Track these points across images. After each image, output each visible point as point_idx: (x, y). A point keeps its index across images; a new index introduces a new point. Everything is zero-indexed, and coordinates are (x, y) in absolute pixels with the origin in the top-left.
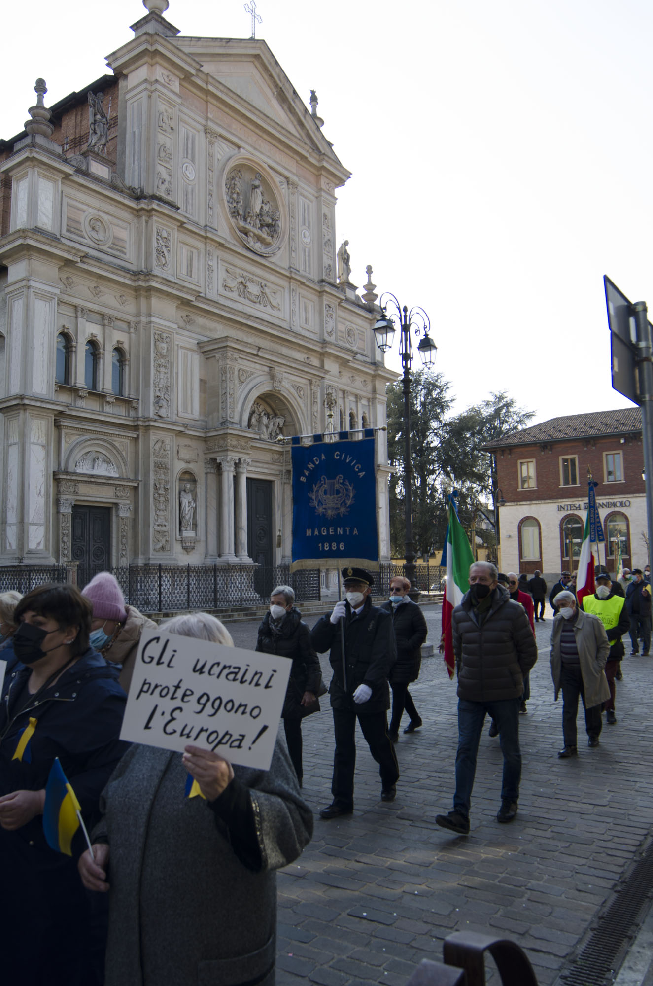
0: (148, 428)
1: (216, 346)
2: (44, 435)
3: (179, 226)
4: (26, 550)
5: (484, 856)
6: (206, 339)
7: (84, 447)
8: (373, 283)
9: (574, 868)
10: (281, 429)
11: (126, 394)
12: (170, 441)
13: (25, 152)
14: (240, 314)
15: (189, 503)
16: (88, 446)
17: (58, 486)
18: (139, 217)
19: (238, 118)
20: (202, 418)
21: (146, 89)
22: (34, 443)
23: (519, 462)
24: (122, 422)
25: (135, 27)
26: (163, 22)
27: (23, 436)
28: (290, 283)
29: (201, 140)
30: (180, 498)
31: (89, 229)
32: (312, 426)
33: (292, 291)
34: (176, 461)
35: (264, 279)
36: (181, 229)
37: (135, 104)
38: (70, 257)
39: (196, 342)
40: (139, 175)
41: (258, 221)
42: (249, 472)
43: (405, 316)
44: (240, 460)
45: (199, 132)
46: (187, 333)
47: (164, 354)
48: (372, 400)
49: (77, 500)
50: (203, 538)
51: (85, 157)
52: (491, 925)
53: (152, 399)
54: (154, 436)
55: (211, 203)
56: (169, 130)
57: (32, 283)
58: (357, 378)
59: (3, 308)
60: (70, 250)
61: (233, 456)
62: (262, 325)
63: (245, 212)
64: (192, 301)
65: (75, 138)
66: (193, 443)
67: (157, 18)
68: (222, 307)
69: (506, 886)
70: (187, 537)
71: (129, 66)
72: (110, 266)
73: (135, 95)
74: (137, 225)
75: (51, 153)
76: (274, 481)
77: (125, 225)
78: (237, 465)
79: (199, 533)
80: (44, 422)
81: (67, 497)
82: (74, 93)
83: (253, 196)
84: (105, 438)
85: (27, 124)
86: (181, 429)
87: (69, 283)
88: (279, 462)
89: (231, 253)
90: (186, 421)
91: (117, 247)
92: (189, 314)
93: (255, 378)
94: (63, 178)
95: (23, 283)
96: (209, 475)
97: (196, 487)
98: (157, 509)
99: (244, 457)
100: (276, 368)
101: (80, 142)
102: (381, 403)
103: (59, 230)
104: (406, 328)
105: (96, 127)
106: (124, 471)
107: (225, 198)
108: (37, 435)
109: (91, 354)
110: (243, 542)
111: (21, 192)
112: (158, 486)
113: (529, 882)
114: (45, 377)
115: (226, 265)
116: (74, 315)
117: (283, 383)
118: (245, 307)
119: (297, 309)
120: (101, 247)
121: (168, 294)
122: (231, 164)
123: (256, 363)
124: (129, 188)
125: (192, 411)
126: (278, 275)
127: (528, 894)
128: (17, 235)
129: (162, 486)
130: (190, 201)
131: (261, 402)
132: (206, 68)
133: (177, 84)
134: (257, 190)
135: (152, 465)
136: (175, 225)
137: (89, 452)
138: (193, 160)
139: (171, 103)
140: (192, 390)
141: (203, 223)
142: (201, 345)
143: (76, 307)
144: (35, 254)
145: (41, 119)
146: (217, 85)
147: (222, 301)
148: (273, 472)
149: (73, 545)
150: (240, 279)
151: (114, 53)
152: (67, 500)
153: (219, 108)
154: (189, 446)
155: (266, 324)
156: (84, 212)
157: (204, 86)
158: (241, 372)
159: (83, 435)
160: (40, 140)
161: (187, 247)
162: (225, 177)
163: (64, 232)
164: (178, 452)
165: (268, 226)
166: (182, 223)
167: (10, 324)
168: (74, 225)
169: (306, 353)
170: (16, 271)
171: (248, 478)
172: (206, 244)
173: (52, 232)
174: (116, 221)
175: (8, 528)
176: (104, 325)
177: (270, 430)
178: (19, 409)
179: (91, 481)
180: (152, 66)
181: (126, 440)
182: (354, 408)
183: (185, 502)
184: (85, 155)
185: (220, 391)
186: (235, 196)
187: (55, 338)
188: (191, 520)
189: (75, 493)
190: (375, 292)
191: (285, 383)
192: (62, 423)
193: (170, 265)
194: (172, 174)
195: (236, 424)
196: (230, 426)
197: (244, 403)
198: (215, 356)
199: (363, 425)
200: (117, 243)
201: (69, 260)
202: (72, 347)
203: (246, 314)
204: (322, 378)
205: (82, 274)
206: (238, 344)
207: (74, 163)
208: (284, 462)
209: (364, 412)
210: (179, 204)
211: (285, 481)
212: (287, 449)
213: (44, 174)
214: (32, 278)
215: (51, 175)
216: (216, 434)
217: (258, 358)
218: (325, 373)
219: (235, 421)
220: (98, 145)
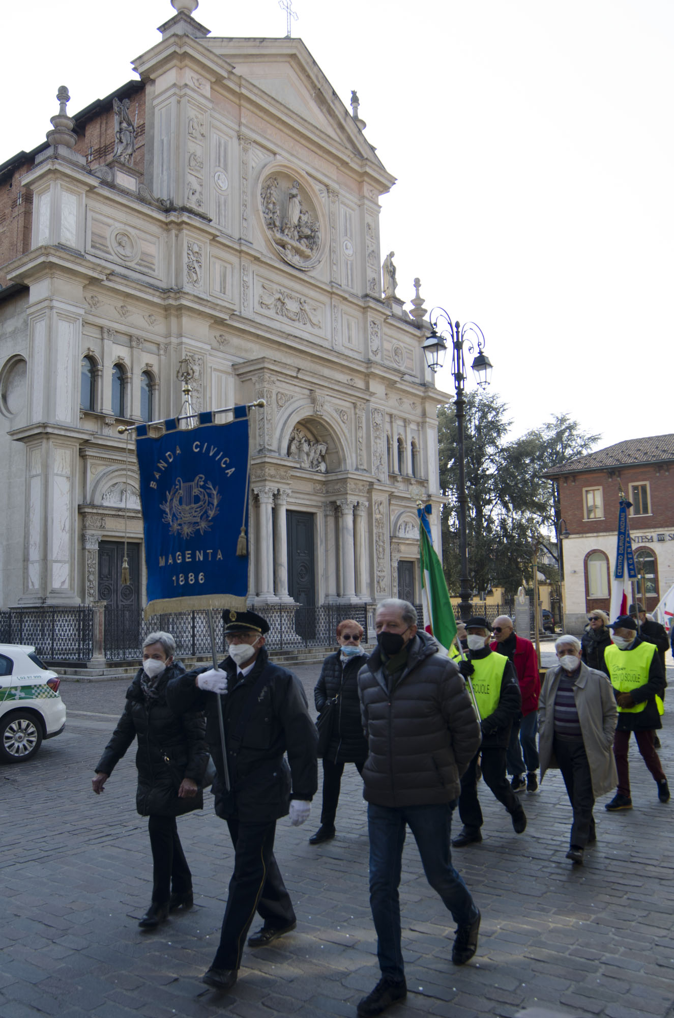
1: (252, 368)
2: (68, 466)
3: (211, 240)
4: (49, 590)
5: (552, 925)
6: (241, 361)
7: (111, 479)
8: (422, 297)
9: (654, 939)
10: (323, 457)
13: (47, 164)
14: (278, 333)
16: (116, 477)
17: (83, 521)
18: (168, 230)
19: (274, 123)
21: (175, 94)
22: (57, 475)
23: (584, 489)
25: (163, 28)
26: (192, 22)
27: (46, 467)
28: (331, 298)
29: (234, 147)
31: (115, 244)
32: (357, 453)
33: (333, 307)
35: (303, 295)
36: (214, 243)
37: (164, 110)
38: (95, 275)
39: (231, 364)
40: (169, 187)
41: (296, 233)
42: (289, 503)
43: (457, 332)
44: (279, 490)
45: (231, 138)
46: (220, 354)
47: (197, 377)
48: (422, 425)
49: (104, 536)
51: (111, 168)
52: (561, 1003)
55: (245, 214)
56: (199, 137)
57: (55, 303)
58: (405, 400)
59: (26, 329)
60: (95, 267)
61: (272, 486)
62: (302, 344)
63: (282, 223)
64: (226, 320)
65: (100, 148)
67: (185, 18)
68: (258, 326)
69: (578, 959)
71: (157, 71)
72: (138, 284)
73: (163, 101)
74: (166, 240)
75: (75, 164)
76: (316, 513)
77: (154, 239)
78: (276, 496)
81: (93, 532)
82: (99, 101)
83: (291, 206)
85: (49, 135)
87: (94, 303)
88: (322, 493)
89: (268, 267)
91: (145, 263)
92: (223, 334)
93: (295, 402)
94: (87, 191)
95: (46, 304)
99: (283, 487)
100: (317, 391)
101: (105, 152)
102: (432, 427)
103: (83, 247)
104: (458, 346)
105: (122, 136)
107: (261, 208)
108: (61, 465)
109: (119, 378)
110: (283, 579)
111: (42, 207)
113: (603, 955)
114: (70, 404)
115: (262, 280)
116: (100, 337)
117: (325, 407)
118: (284, 326)
119: (339, 327)
120: (129, 264)
121: (200, 313)
122: (267, 172)
123: (295, 385)
124: (158, 200)
126: (318, 290)
127: (603, 969)
128: (38, 253)
130: (223, 213)
131: (301, 427)
132: (238, 71)
133: (208, 87)
134: (295, 199)
136: (207, 239)
137: (116, 483)
138: (226, 169)
139: (201, 109)
141: (237, 236)
142: (236, 367)
143: (102, 328)
144: (58, 272)
145: (63, 128)
146: (251, 87)
147: (258, 319)
148: (314, 503)
149: (99, 584)
150: (278, 296)
151: (140, 57)
152: (93, 535)
153: (253, 112)
155: (305, 343)
156: (110, 226)
157: (237, 89)
158: (279, 395)
159: (110, 466)
160: (63, 151)
161: (220, 261)
162: (260, 186)
163: (89, 248)
165: (307, 237)
166: (215, 236)
167: (32, 348)
168: (100, 241)
169: (349, 374)
170: (38, 291)
171: (287, 511)
172: (240, 258)
173: (77, 248)
174: (143, 235)
175: (30, 566)
176: (131, 347)
177: (311, 458)
178: (42, 438)
179: (118, 515)
180: (181, 69)
182: (402, 433)
184: (110, 165)
185: (257, 416)
186: (271, 206)
187: (80, 362)
189: (102, 527)
190: (423, 307)
191: (327, 407)
192: (87, 453)
193: (202, 281)
194: (203, 184)
195: (274, 451)
196: (268, 454)
197: (282, 429)
198: (251, 379)
199: (413, 452)
200: (145, 259)
201: (94, 278)
202: (98, 370)
203: (284, 333)
204: (368, 400)
205: (108, 293)
206: (276, 365)
207: (98, 174)
208: (327, 492)
209: (413, 437)
210: (211, 216)
211: (328, 513)
212: (330, 478)
213: (67, 187)
214: (55, 298)
215: (75, 188)
216: (253, 462)
217: (298, 381)
218: (371, 396)
219: (273, 449)
220: (124, 155)
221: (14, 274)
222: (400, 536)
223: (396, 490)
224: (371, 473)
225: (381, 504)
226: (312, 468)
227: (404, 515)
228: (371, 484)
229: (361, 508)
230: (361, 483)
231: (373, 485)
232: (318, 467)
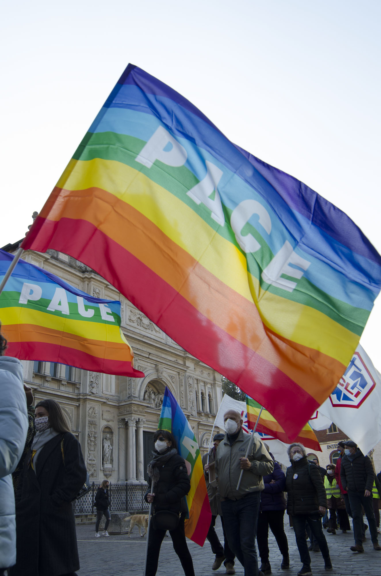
0: (85, 400)
11: (73, 380)
12: (98, 408)
14: (138, 335)
15: (108, 446)
18: (84, 282)
20: (116, 395)
24: (70, 396)
30: (103, 443)
32: (180, 400)
34: (101, 420)
36: (106, 288)
42: (144, 427)
44: (139, 419)
48: (213, 385)
50: (116, 469)
51: (57, 251)
53: (88, 383)
54: (89, 405)
58: (204, 372)
61: (135, 417)
62: (151, 341)
66: (112, 410)
68: (128, 331)
70: (107, 468)
74: (82, 286)
78: (137, 422)
79: (114, 466)
85: (27, 234)
86: (105, 401)
90: (107, 396)
93: (147, 371)
94: (44, 261)
96: (121, 429)
97: (112, 436)
98: (90, 450)
99: (141, 417)
100: (159, 365)
102: (219, 386)
110: (141, 471)
112: (90, 435)
114: (28, 369)
115: (131, 308)
117: (163, 374)
118: (141, 331)
123: (148, 362)
124: (79, 267)
125: (111, 391)
129: (93, 435)
131: (150, 385)
135: (87, 422)
136: (103, 286)
140: (111, 378)
147: (128, 328)
150: (138, 316)
154: (109, 411)
155: (153, 340)
158: (139, 367)
161: (109, 298)
164: (102, 415)
166: (108, 285)
169: (175, 357)
171: (144, 432)
172: (119, 296)
177: (156, 402)
181: (72, 407)
182: (203, 389)
183: (106, 445)
188: (110, 457)
191: (164, 374)
196: (134, 399)
197: (141, 386)
199: (209, 400)
203: (142, 335)
204: (186, 371)
206: (138, 351)
207: (50, 253)
209: (209, 392)
213: (35, 258)
215: (38, 259)
216: (125, 403)
217: (149, 360)
218: (187, 368)
219: (136, 396)
222: (204, 447)
223: (201, 421)
224: (188, 410)
225: (193, 428)
226: (156, 407)
227: (206, 435)
231: (189, 417)
232: (159, 407)
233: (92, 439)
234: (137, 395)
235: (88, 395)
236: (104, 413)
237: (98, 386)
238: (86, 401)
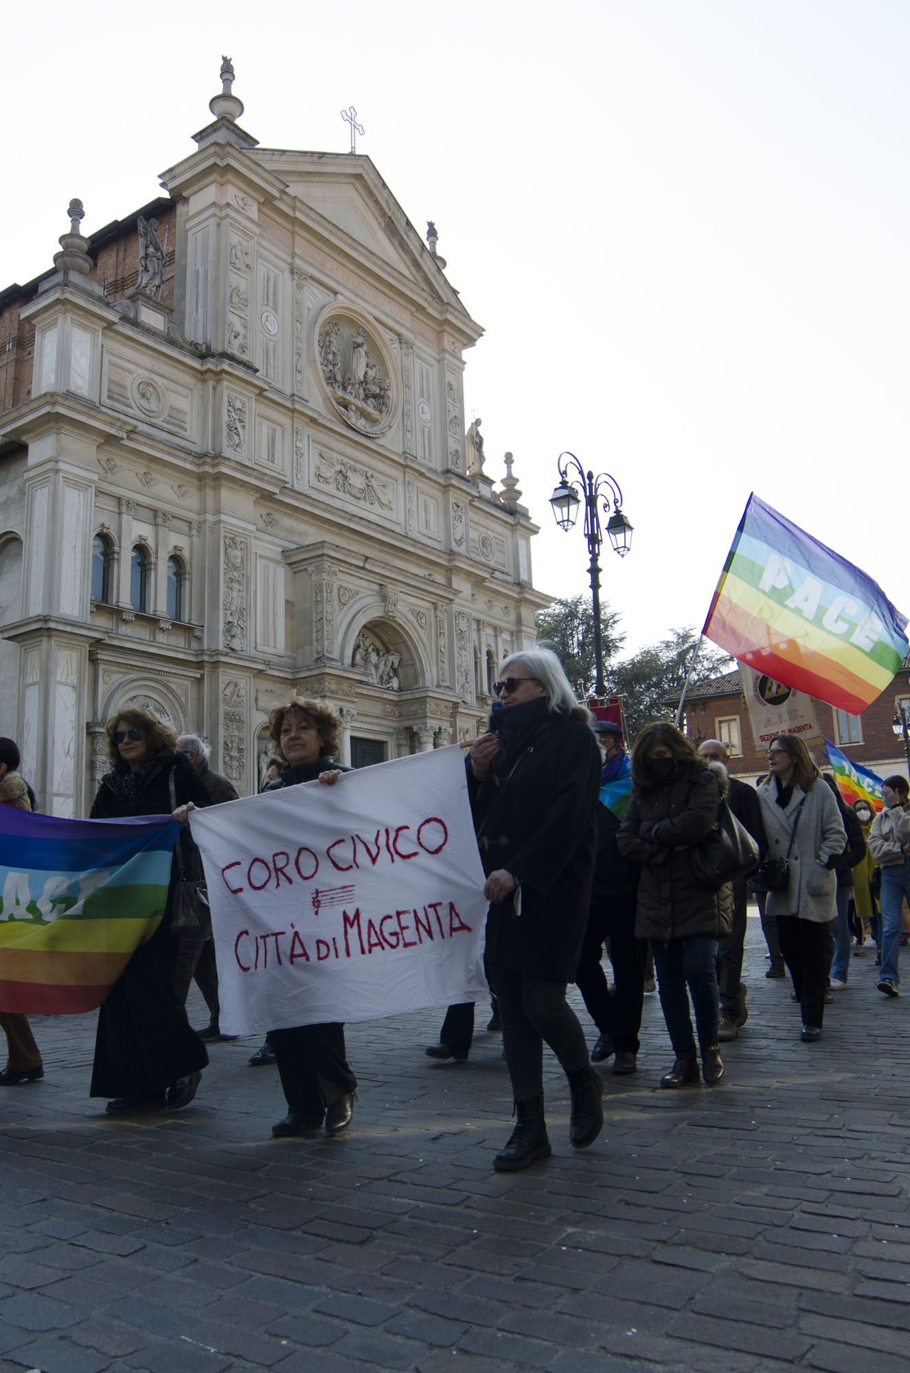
0: (216, 665)
1: (307, 555)
2: (74, 672)
6: (294, 546)
7: (130, 690)
8: (515, 475)
10: (395, 671)
11: (186, 619)
12: (246, 684)
13: (55, 294)
14: (340, 513)
16: (135, 688)
17: (93, 744)
18: (204, 381)
19: (335, 256)
20: (288, 653)
21: (214, 215)
22: (60, 683)
23: (717, 720)
24: (181, 656)
25: (199, 137)
26: (236, 131)
27: (46, 672)
28: (404, 473)
29: (286, 283)
30: (259, 762)
31: (137, 396)
32: (437, 666)
33: (407, 484)
34: (254, 711)
35: (369, 467)
36: (261, 399)
37: (199, 235)
38: (113, 431)
39: (281, 550)
40: (205, 327)
41: (361, 390)
42: (353, 729)
43: (590, 485)
45: (283, 272)
46: (268, 538)
47: (238, 565)
48: (516, 634)
51: (133, 302)
53: (221, 626)
54: (224, 677)
55: (299, 365)
56: (243, 268)
57: (61, 466)
58: (495, 603)
59: (23, 499)
60: (114, 422)
62: (369, 528)
63: (343, 379)
64: (276, 494)
65: (116, 281)
66: (277, 688)
67: (228, 124)
68: (315, 503)
71: (192, 186)
72: (166, 445)
73: (199, 223)
74: (201, 393)
75: (89, 295)
76: (386, 742)
77: (186, 392)
80: (75, 655)
82: (116, 222)
83: (355, 357)
84: (158, 677)
85: (57, 258)
86: (261, 667)
87: (110, 468)
88: (393, 716)
89: (326, 431)
90: (266, 657)
91: (174, 421)
92: (270, 511)
93: (360, 599)
94: (104, 328)
95: (50, 465)
99: (347, 706)
100: (389, 586)
102: (529, 638)
103: (98, 396)
104: (591, 501)
105: (148, 263)
106: (183, 724)
107: (319, 359)
108: (66, 670)
109: (139, 564)
111: (47, 347)
112: (230, 745)
114: (77, 593)
115: (319, 447)
116: (117, 510)
117: (398, 607)
118: (345, 504)
119: (414, 509)
120: (154, 421)
121: (244, 484)
122: (326, 314)
123: (362, 578)
124: (191, 343)
125: (275, 644)
126: (388, 462)
128: (42, 401)
131: (367, 633)
132: (293, 190)
133: (255, 209)
134: (360, 349)
135: (221, 716)
136: (251, 393)
137: (135, 697)
138: (275, 309)
139: (246, 233)
140: (275, 615)
141: (289, 392)
142: (287, 554)
143: (119, 499)
144: (66, 427)
145: (76, 250)
146: (308, 211)
147: (315, 495)
148: (384, 729)
150: (339, 467)
151: (171, 170)
153: (309, 241)
154: (272, 691)
155: (374, 526)
156: (131, 373)
157: (291, 213)
158: (342, 590)
159: (129, 674)
160: (74, 277)
161: (267, 422)
162: (317, 331)
163: (105, 398)
164: (256, 699)
165: (375, 396)
166: (262, 390)
167: (29, 522)
168: (119, 390)
169: (426, 568)
170: (39, 450)
171: (352, 738)
172: (292, 418)
173: (89, 398)
174: (172, 386)
176: (156, 525)
177: (380, 671)
178: (42, 636)
180: (222, 185)
181: (186, 682)
182: (492, 644)
184: (132, 298)
185: (314, 616)
186: (330, 357)
187: (92, 539)
190: (517, 488)
191: (401, 607)
192: (99, 656)
193: (246, 444)
194: (248, 325)
195: (336, 660)
196: (329, 663)
197: (346, 633)
198: (306, 569)
200: (175, 415)
201: (112, 435)
202: (114, 552)
203: (347, 512)
204: (451, 600)
205: (128, 456)
206: (338, 552)
207: (118, 308)
208: (400, 715)
209: (506, 650)
210: (257, 365)
211: (402, 742)
212: (404, 698)
213: (79, 322)
214: (62, 458)
215: (88, 324)
216: (308, 674)
217: (365, 572)
218: (454, 594)
219: (334, 657)
220: (150, 286)
221: (9, 429)
224: (455, 692)
225: (467, 732)
226: (382, 684)
228: (456, 705)
229: (444, 735)
230: (443, 704)
231: (457, 707)
232: (389, 683)
233: (235, 753)
234: (336, 655)
235: (221, 655)
236: (260, 697)
237: (244, 633)
238: (219, 667)
